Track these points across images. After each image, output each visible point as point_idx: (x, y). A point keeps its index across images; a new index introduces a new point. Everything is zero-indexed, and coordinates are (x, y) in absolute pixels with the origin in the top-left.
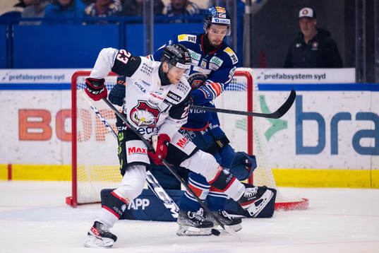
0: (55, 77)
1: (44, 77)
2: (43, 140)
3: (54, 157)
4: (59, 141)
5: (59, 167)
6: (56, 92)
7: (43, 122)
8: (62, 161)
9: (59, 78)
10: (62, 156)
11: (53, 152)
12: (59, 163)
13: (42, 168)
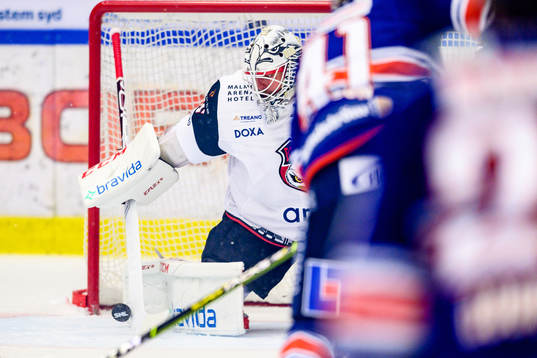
0: (41, 16)
1: (15, 15)
2: (11, 159)
3: (36, 200)
4: (48, 162)
5: (48, 223)
6: (43, 51)
7: (12, 117)
8: (54, 208)
9: (50, 16)
10: (54, 195)
11: (32, 187)
12: (49, 214)
13: (9, 223)
